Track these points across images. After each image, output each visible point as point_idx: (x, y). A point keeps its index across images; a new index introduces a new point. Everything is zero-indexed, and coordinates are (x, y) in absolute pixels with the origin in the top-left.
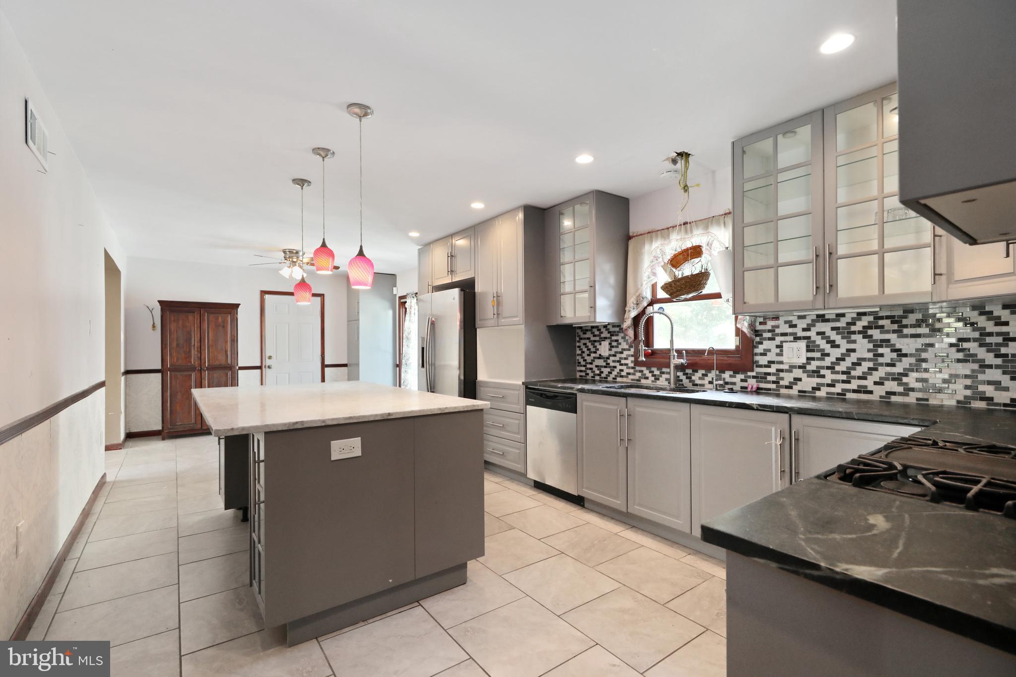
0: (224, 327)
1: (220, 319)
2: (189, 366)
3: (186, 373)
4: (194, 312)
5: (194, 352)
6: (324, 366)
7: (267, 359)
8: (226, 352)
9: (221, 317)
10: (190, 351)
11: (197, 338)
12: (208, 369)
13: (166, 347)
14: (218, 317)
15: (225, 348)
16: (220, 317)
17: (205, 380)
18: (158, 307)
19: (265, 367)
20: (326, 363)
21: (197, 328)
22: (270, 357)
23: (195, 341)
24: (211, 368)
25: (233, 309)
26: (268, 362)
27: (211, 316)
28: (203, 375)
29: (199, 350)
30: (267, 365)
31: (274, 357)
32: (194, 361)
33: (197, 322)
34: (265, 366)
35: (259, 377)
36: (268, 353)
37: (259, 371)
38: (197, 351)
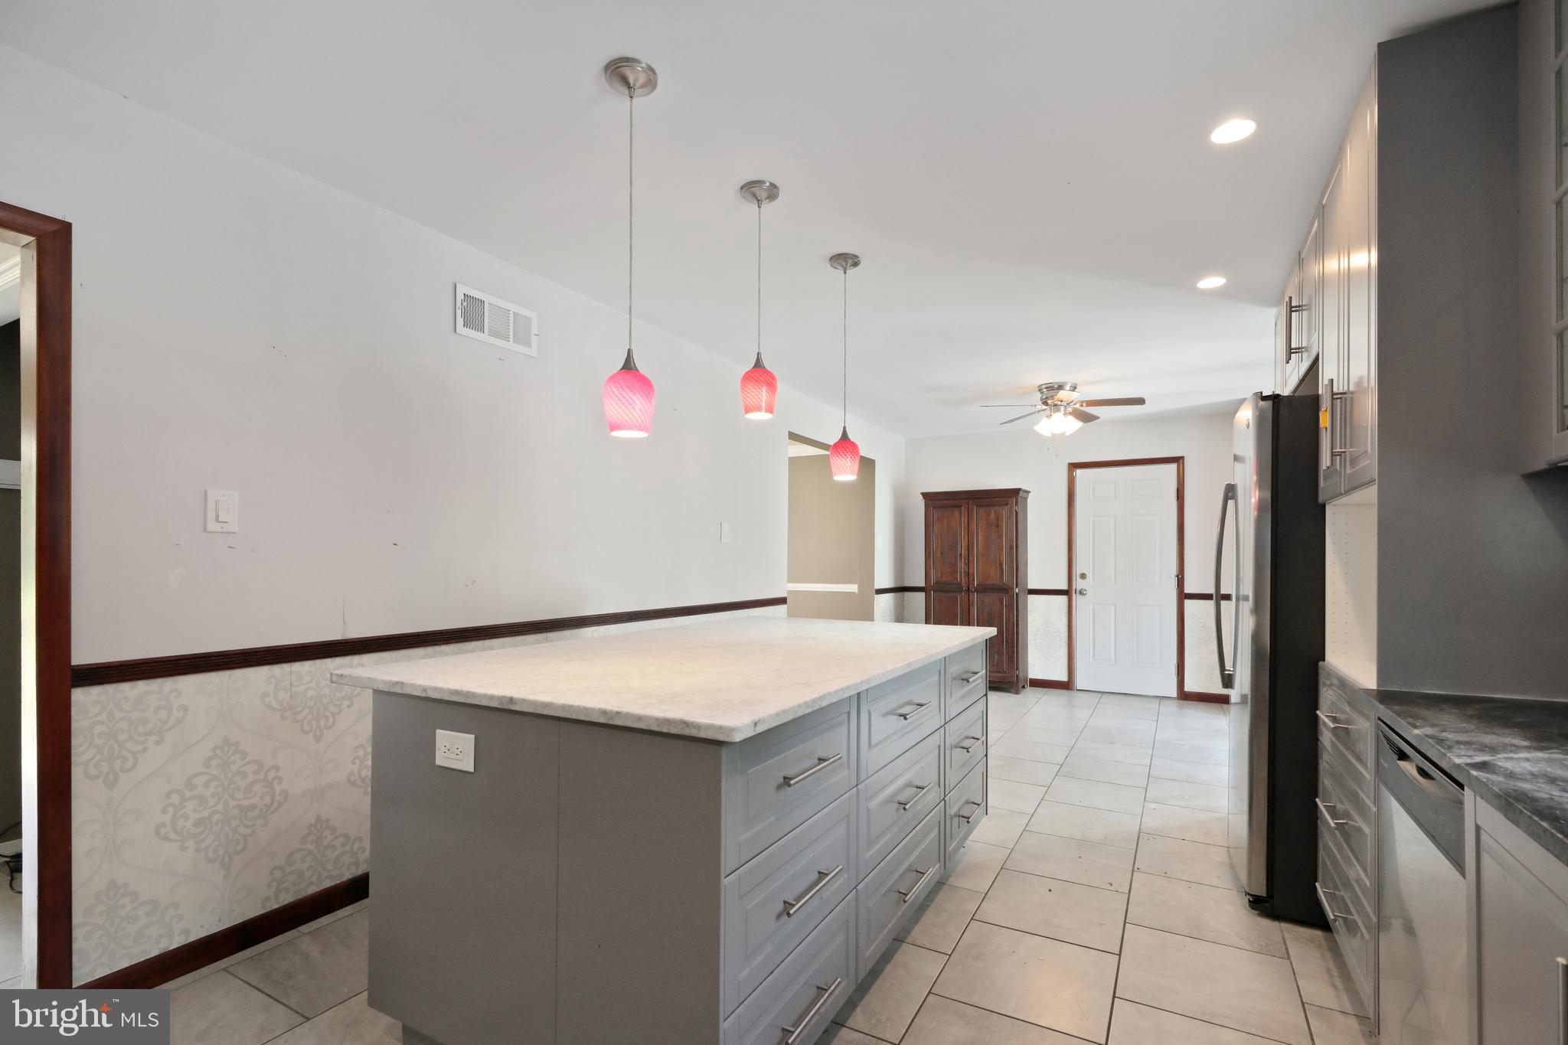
0: (997, 526)
1: (993, 515)
2: (954, 584)
3: (951, 594)
4: (961, 507)
5: (961, 565)
6: (1183, 596)
7: (1078, 578)
8: (1001, 565)
9: (995, 512)
10: (955, 564)
11: (964, 543)
12: (977, 590)
13: (930, 557)
14: (990, 511)
15: (1000, 559)
16: (993, 511)
17: (974, 607)
18: (921, 503)
19: (1076, 593)
20: (1188, 590)
21: (964, 528)
22: (1083, 576)
23: (962, 548)
24: (983, 589)
25: (1010, 497)
26: (1079, 584)
27: (982, 510)
28: (971, 598)
29: (967, 561)
30: (1078, 589)
31: (1089, 575)
32: (961, 578)
33: (964, 520)
34: (1076, 590)
35: (1065, 609)
36: (1079, 569)
37: (1064, 598)
38: (965, 563)
